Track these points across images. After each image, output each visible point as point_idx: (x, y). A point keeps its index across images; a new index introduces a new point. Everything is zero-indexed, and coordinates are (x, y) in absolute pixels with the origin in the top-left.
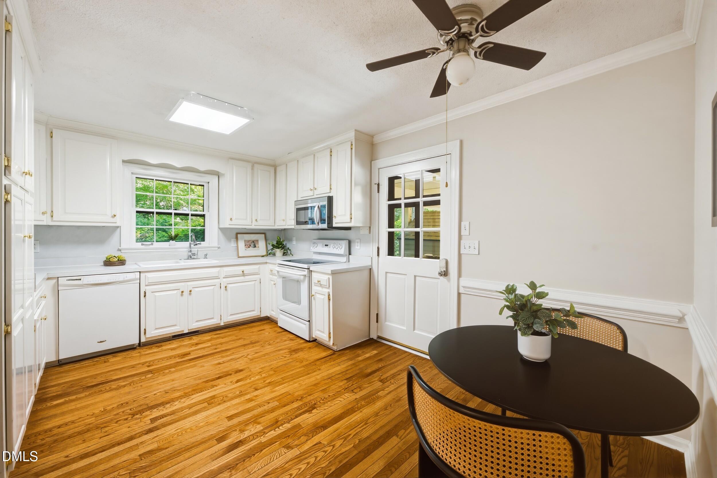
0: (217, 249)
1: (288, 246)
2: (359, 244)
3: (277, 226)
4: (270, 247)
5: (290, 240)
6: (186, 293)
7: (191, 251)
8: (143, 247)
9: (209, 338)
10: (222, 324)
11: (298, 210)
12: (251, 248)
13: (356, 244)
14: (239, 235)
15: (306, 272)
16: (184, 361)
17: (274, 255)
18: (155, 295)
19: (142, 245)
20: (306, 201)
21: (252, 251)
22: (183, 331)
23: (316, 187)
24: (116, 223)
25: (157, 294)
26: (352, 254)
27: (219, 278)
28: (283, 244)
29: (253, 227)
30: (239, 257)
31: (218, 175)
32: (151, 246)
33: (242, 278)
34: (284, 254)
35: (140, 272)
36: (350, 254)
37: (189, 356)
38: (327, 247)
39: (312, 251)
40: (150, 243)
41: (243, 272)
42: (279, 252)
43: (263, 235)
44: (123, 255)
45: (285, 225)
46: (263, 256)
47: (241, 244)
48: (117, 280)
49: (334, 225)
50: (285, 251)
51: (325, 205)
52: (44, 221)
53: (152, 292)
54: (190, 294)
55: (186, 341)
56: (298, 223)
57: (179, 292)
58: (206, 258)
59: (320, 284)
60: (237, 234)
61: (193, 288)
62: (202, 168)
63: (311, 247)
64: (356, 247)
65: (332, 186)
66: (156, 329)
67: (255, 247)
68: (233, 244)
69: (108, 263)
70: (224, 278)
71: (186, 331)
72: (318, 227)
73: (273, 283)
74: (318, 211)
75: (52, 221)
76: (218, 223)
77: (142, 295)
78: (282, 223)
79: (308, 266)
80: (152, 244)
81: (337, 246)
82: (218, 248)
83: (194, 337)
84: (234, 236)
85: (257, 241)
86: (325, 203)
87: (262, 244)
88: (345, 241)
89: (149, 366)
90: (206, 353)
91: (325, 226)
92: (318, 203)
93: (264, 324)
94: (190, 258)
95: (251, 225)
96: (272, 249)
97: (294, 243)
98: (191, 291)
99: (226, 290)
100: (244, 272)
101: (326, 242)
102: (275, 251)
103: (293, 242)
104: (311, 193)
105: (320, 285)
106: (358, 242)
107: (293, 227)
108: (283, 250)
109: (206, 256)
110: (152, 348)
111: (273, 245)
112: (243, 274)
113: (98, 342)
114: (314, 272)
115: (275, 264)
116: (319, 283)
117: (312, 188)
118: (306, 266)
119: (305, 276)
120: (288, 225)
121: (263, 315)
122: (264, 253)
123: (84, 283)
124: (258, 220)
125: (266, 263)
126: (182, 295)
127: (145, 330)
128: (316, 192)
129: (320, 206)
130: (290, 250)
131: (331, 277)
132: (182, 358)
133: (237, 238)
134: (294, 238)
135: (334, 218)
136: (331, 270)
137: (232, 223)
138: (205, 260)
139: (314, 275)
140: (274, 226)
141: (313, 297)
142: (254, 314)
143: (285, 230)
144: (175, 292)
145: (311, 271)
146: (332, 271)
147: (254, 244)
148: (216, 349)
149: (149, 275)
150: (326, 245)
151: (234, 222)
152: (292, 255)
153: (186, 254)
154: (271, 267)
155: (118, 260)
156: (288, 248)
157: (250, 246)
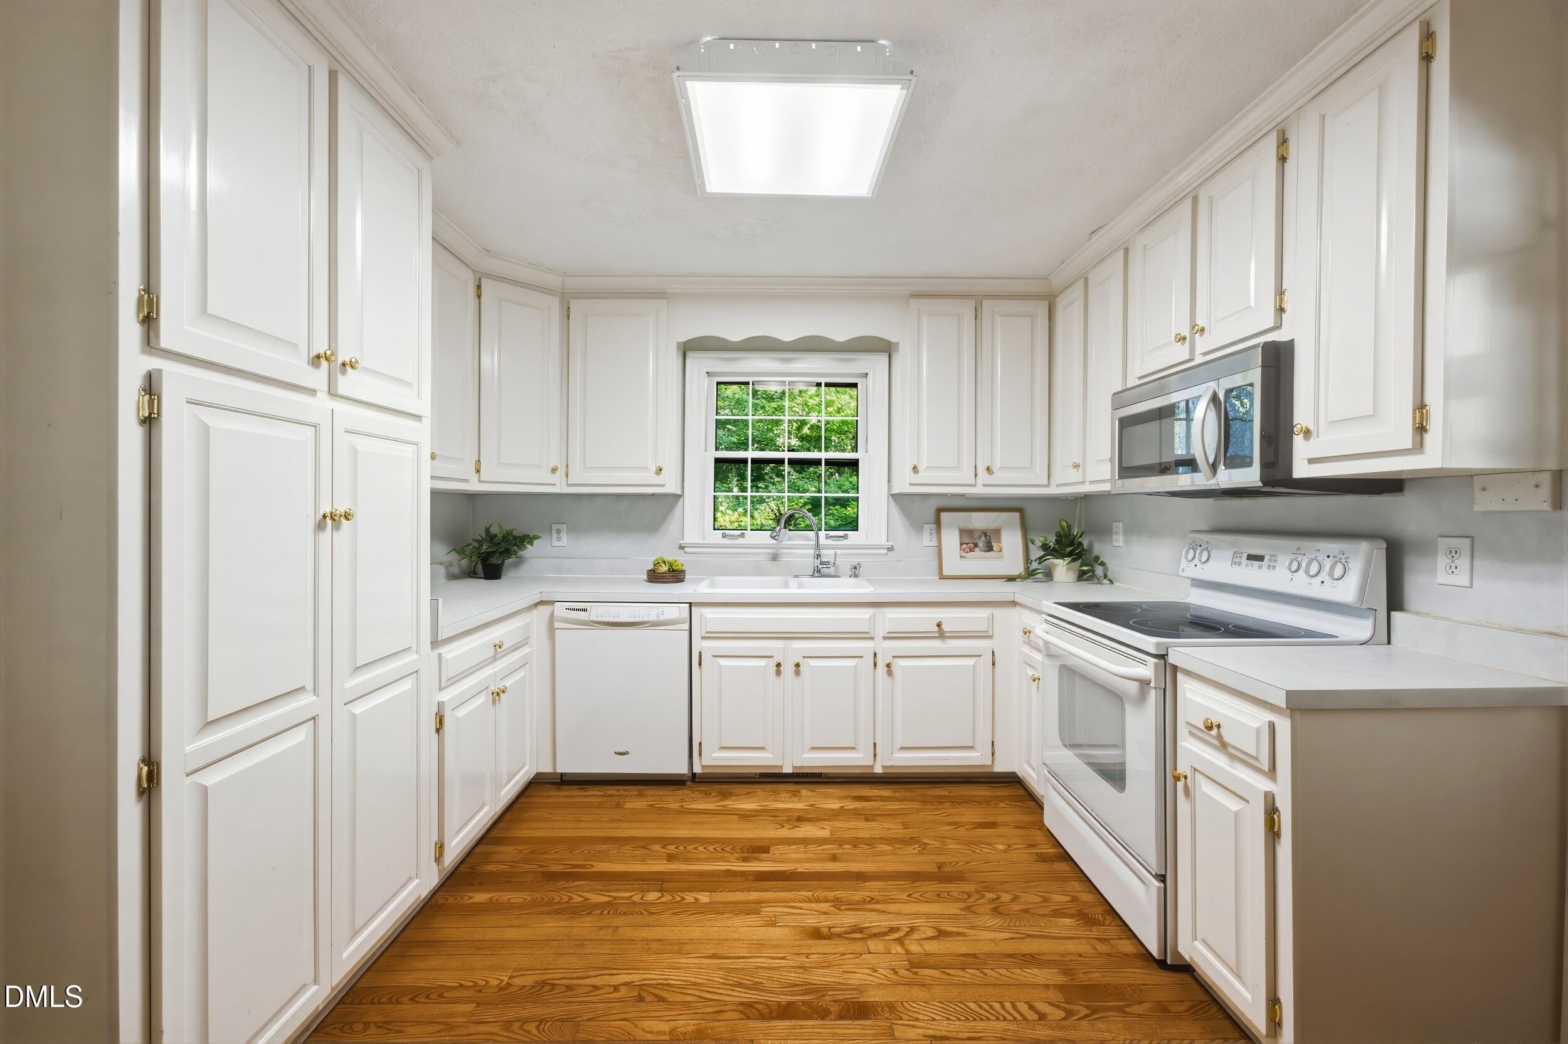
0: (886, 551)
1: (1098, 549)
2: (1463, 562)
3: (1058, 485)
4: (1036, 553)
5: (1104, 531)
6: (788, 669)
7: (819, 556)
8: (726, 541)
9: (835, 805)
10: (878, 770)
11: (1125, 423)
12: (977, 552)
13: (1442, 561)
14: (943, 515)
15: (1147, 670)
16: (743, 874)
17: (1049, 575)
18: (721, 666)
19: (723, 537)
20: (1159, 382)
21: (979, 563)
22: (781, 767)
23: (1200, 322)
24: (663, 486)
25: (724, 662)
26: (1406, 606)
27: (872, 638)
28: (1080, 544)
29: (979, 490)
30: (942, 577)
31: (886, 348)
32: (740, 541)
33: (937, 643)
34: (1082, 576)
35: (690, 603)
36: (1395, 601)
37: (762, 861)
38: (1257, 563)
39: (1184, 574)
40: (739, 532)
41: (939, 625)
42: (1062, 568)
43: (1017, 515)
44: (681, 560)
45: (1083, 483)
46: (1011, 579)
47: (951, 540)
48: (646, 619)
49: (1301, 470)
50: (1085, 568)
51: (1251, 385)
52: (555, 485)
53: (714, 656)
54: (797, 673)
55: (784, 795)
56: (1127, 471)
57: (772, 663)
58: (856, 576)
59: (1219, 737)
60: (940, 510)
61: (804, 657)
62: (841, 334)
63: (1184, 562)
64: (1442, 577)
65: (1286, 298)
66: (723, 748)
67: (990, 548)
68: (928, 540)
69: (654, 577)
70: (885, 638)
71: (787, 769)
72: (1213, 481)
73: (1030, 672)
74: (1212, 415)
75: (568, 485)
76: (889, 481)
77: (693, 661)
78: (1075, 476)
79: (1158, 645)
80: (742, 536)
81: (1314, 568)
82: (889, 549)
83: (805, 791)
84: (931, 515)
85: (997, 532)
86: (1255, 376)
87: (1011, 542)
88: (1364, 546)
89: (671, 858)
90: (802, 868)
91: (1250, 476)
92: (1213, 385)
93: (1002, 799)
94: (818, 572)
95: (974, 485)
96: (1041, 560)
97: (1119, 540)
98: (798, 665)
99: (890, 673)
100: (944, 627)
101: (1255, 544)
102: (1052, 563)
103: (1115, 537)
104: (1181, 353)
105: (1216, 743)
106: (1453, 553)
107: (1106, 487)
108: (1078, 563)
109: (855, 572)
110: (710, 794)
111: (1045, 547)
112: (941, 633)
113: (615, 753)
114: (1188, 673)
115: (1040, 612)
116: (1214, 732)
117: (1186, 332)
118: (1149, 642)
119: (1144, 683)
120: (1092, 482)
121: (999, 768)
122: (1019, 569)
123: (591, 619)
124: (994, 470)
125: (1014, 604)
126: (778, 673)
127: (700, 744)
128: (1203, 344)
129: (1221, 397)
130: (1103, 564)
131: (1284, 726)
132: (745, 860)
133: (938, 522)
134: (1119, 527)
135: (1298, 440)
136: (1288, 692)
137: (917, 479)
138: (853, 580)
139: (1188, 689)
140: (1048, 486)
141: (1180, 785)
142: (973, 759)
143: (1086, 498)
144: (762, 663)
145: (1175, 669)
146: (1290, 695)
147: (987, 541)
148: (834, 858)
149: (710, 613)
150: (1251, 557)
151: (924, 476)
152: (1109, 580)
153: (810, 563)
154: (1028, 618)
155: (669, 570)
156: (1097, 558)
157: (976, 545)
